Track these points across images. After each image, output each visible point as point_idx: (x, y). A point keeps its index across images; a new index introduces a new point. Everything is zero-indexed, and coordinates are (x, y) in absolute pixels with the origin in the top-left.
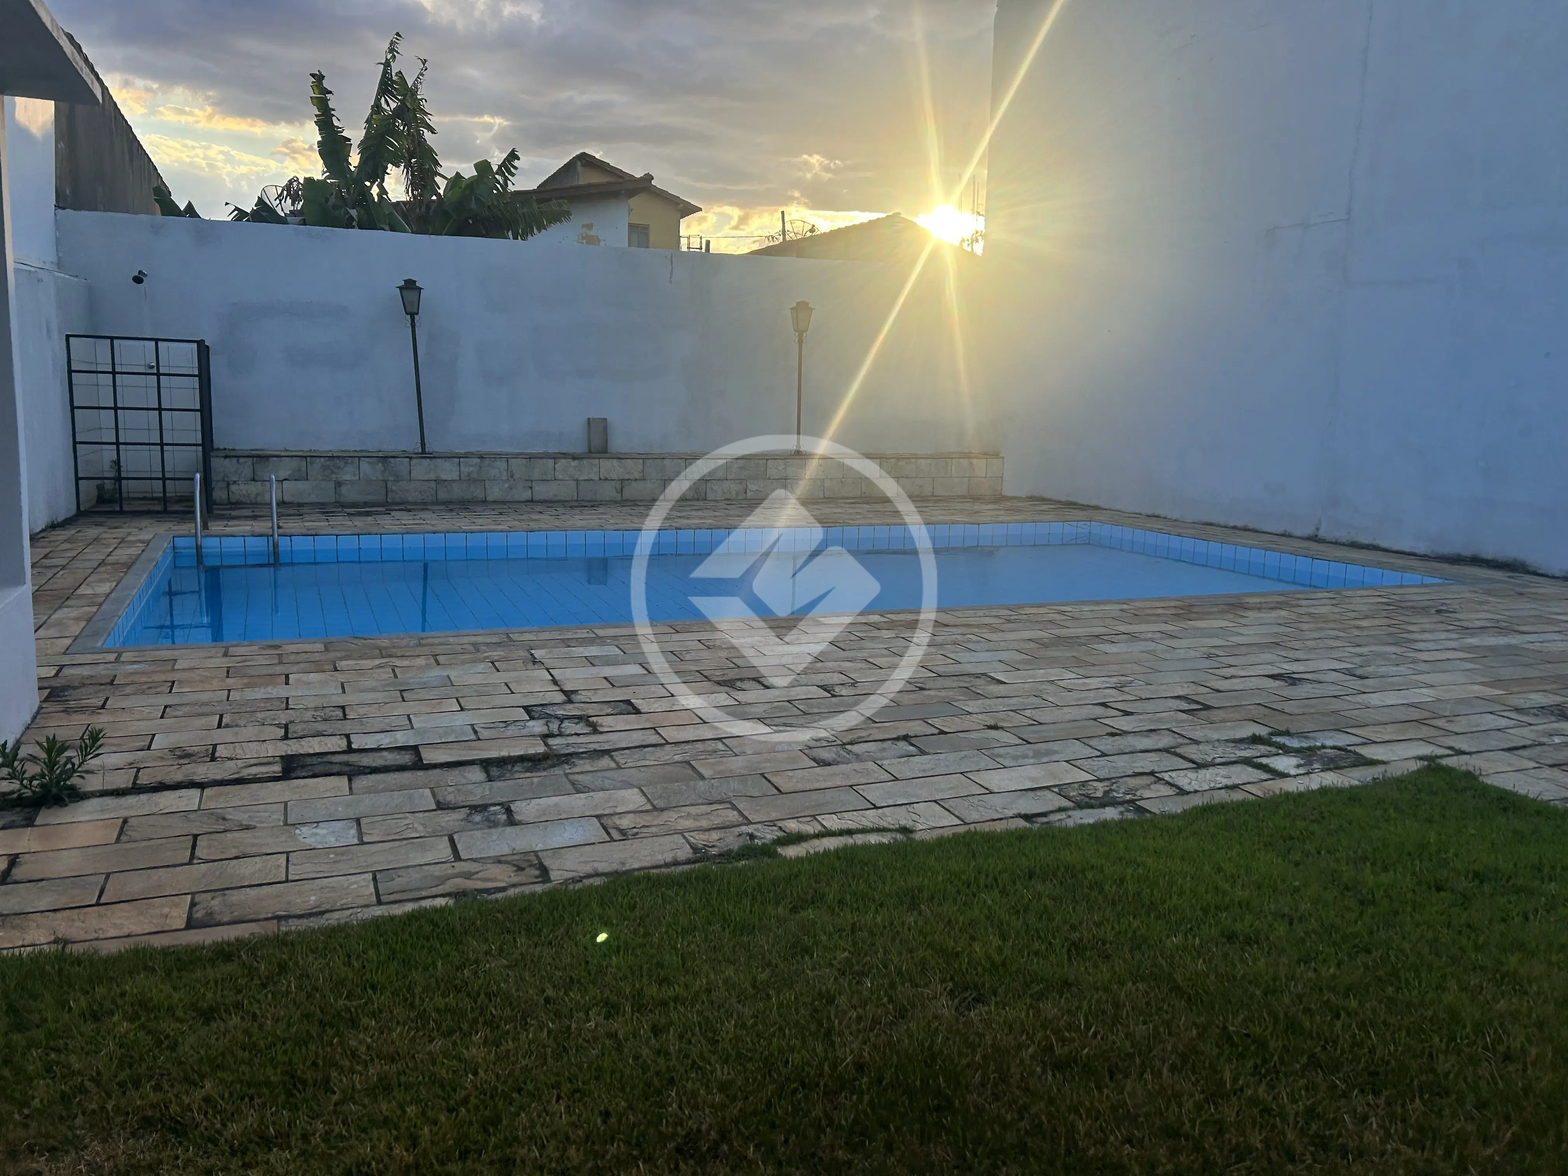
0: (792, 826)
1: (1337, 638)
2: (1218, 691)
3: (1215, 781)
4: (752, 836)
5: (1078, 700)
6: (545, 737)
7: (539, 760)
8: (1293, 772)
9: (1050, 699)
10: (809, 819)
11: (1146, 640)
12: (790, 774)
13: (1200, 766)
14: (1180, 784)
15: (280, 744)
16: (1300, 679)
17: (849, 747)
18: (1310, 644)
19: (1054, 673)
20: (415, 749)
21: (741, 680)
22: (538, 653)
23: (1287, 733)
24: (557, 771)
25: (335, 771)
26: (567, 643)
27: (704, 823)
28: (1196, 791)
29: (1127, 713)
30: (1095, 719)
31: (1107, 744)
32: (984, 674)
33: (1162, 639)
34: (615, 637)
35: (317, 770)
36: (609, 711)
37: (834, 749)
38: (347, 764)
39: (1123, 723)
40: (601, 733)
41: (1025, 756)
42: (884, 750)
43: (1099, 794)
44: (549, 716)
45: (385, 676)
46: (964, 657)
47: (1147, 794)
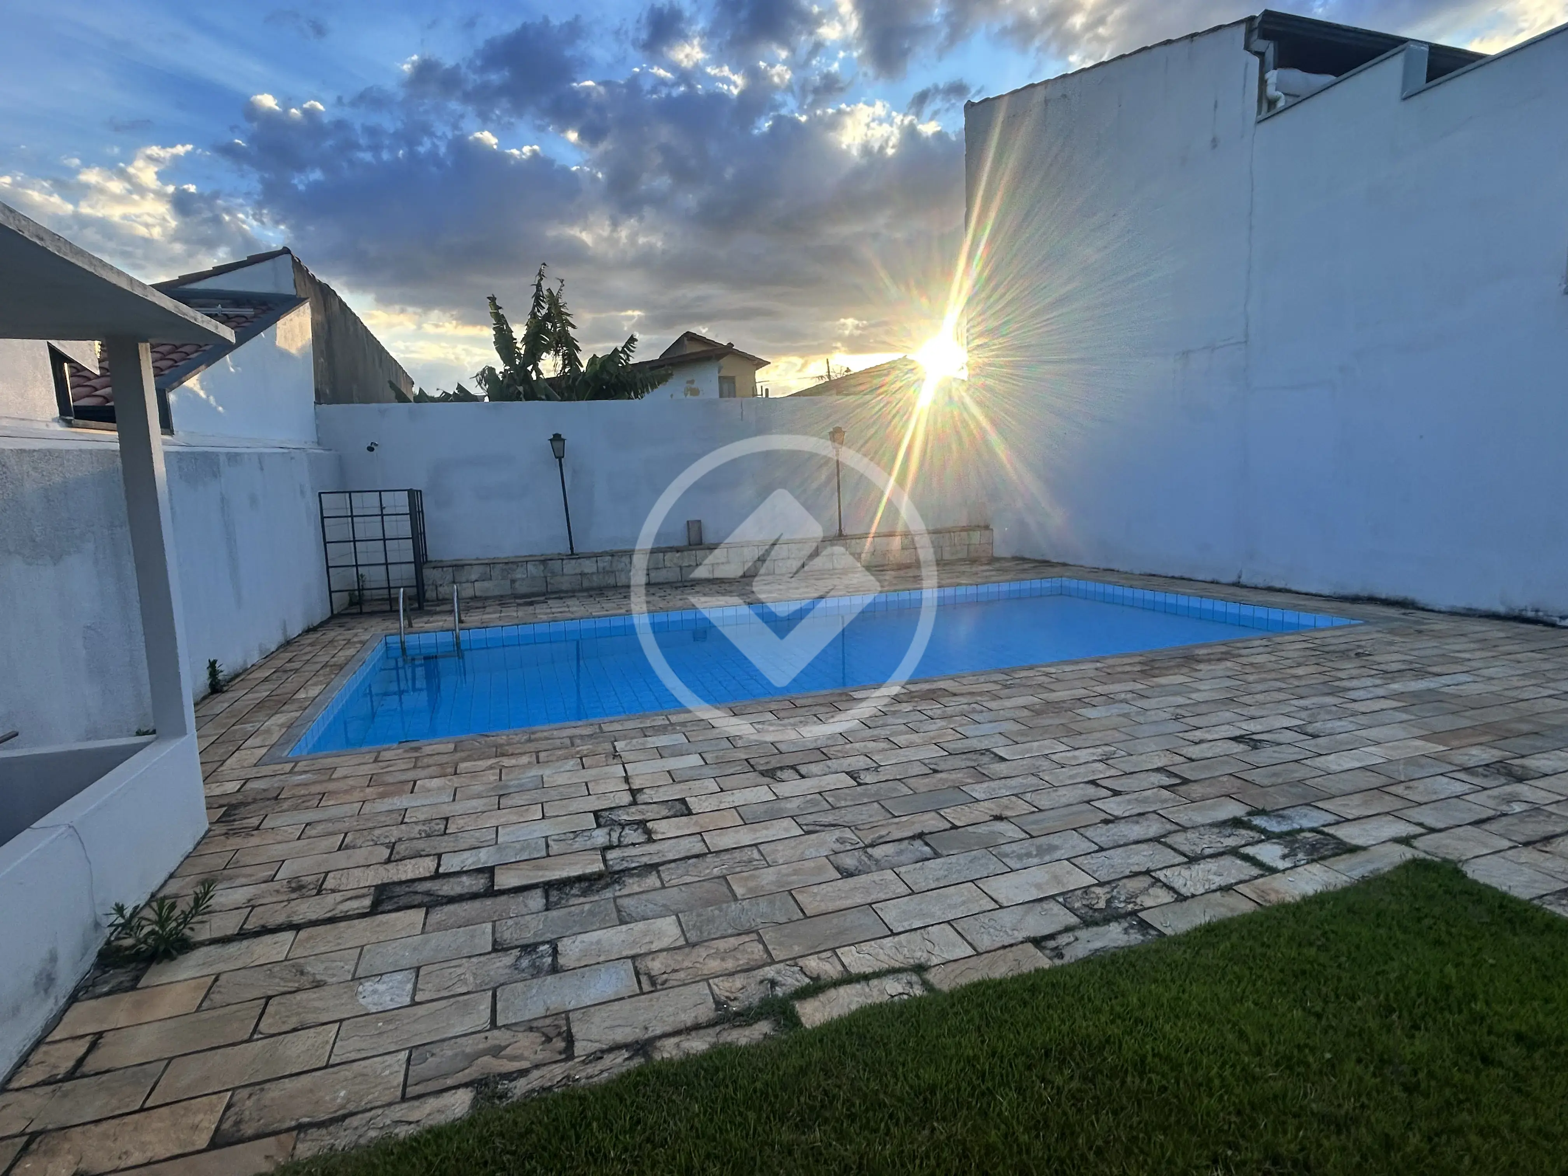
0: (813, 964)
1: (1280, 690)
2: (1191, 760)
3: (1208, 880)
4: (773, 983)
5: (1071, 777)
6: (605, 849)
7: (595, 880)
8: (1281, 865)
9: (1046, 778)
10: (829, 954)
11: (1121, 701)
12: (815, 889)
13: (1192, 860)
14: (1176, 886)
15: (381, 869)
16: (1260, 741)
17: (869, 850)
18: (1260, 697)
19: (1047, 745)
20: (490, 871)
21: (781, 768)
22: (619, 745)
23: (1262, 812)
24: (608, 894)
25: (416, 903)
26: (644, 733)
27: (730, 965)
28: (1193, 896)
29: (1116, 793)
30: (1088, 802)
31: (1102, 834)
32: (988, 750)
33: (1134, 699)
34: (683, 724)
35: (402, 902)
36: (665, 812)
37: (856, 853)
38: (428, 893)
39: (1114, 807)
40: (655, 841)
41: (1029, 855)
42: (900, 853)
43: (1102, 905)
44: (614, 823)
45: (492, 778)
46: (969, 730)
47: (1148, 902)
